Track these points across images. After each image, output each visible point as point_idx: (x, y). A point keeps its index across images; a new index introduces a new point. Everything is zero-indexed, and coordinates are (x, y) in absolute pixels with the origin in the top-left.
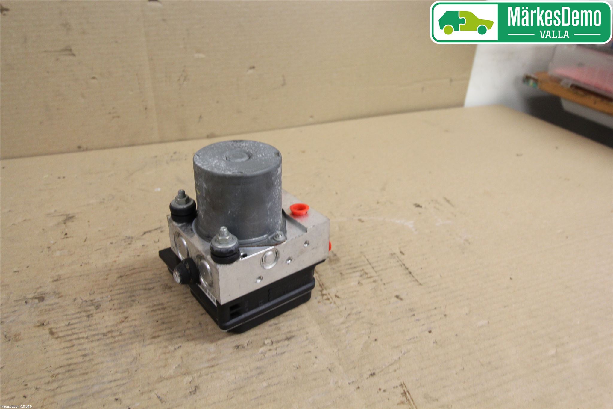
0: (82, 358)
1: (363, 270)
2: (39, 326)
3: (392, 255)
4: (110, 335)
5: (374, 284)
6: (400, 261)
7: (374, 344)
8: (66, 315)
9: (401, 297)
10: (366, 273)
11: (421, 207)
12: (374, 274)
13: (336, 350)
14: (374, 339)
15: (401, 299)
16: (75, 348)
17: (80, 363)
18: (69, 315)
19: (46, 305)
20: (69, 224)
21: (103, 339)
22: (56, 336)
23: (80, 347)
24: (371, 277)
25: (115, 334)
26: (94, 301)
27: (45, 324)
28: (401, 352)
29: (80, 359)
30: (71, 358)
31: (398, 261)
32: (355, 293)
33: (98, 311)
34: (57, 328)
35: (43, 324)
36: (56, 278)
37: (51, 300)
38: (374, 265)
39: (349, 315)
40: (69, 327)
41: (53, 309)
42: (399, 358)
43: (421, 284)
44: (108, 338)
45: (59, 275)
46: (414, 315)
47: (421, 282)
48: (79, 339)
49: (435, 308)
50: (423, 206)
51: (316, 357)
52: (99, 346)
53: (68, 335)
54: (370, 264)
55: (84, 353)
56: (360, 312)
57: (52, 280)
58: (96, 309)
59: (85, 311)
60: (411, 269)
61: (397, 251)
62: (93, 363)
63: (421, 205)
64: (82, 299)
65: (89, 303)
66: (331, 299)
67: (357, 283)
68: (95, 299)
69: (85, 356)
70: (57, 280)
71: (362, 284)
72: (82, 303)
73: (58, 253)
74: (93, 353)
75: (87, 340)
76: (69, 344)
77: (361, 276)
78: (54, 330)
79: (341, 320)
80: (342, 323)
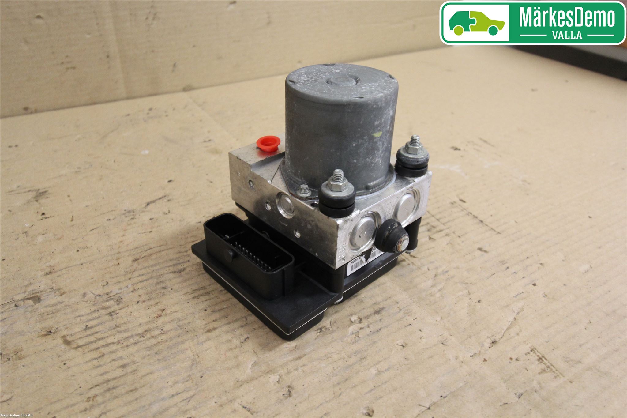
0: (121, 369)
1: (428, 223)
2: (45, 335)
3: (452, 203)
4: (148, 335)
5: (448, 238)
6: (465, 209)
7: (479, 306)
8: (79, 316)
9: (484, 249)
10: (434, 227)
11: (459, 150)
12: (442, 227)
13: (439, 319)
14: (477, 301)
15: (485, 252)
16: (107, 359)
17: (120, 377)
18: (82, 316)
19: (46, 307)
20: (43, 201)
21: (141, 341)
22: (75, 346)
23: (113, 356)
24: (441, 231)
25: (155, 333)
26: (112, 294)
27: (52, 331)
28: (514, 312)
29: (119, 372)
30: (106, 373)
31: (462, 210)
32: (431, 250)
33: (121, 306)
34: (71, 335)
35: (50, 332)
36: (48, 270)
37: (50, 300)
38: (438, 217)
39: (436, 276)
40: (89, 332)
41: (58, 311)
42: (515, 319)
43: (499, 233)
44: (148, 339)
45: (50, 266)
46: (508, 268)
47: (498, 230)
48: (107, 345)
49: (528, 258)
50: (462, 149)
51: (420, 330)
52: (138, 351)
53: (92, 342)
54: (433, 216)
55: (121, 363)
56: (447, 272)
57: (43, 273)
58: (118, 304)
59: (103, 308)
60: (481, 217)
61: (457, 199)
62: (140, 374)
63: (458, 148)
64: (94, 294)
65: (105, 297)
66: (407, 260)
67: (427, 239)
68: (111, 292)
69: (124, 366)
70: (50, 273)
71: (434, 240)
72: (95, 297)
73: (40, 239)
74: (134, 362)
75: (119, 346)
76: (95, 354)
77: (429, 230)
78: (68, 338)
79: (430, 283)
80: (432, 286)
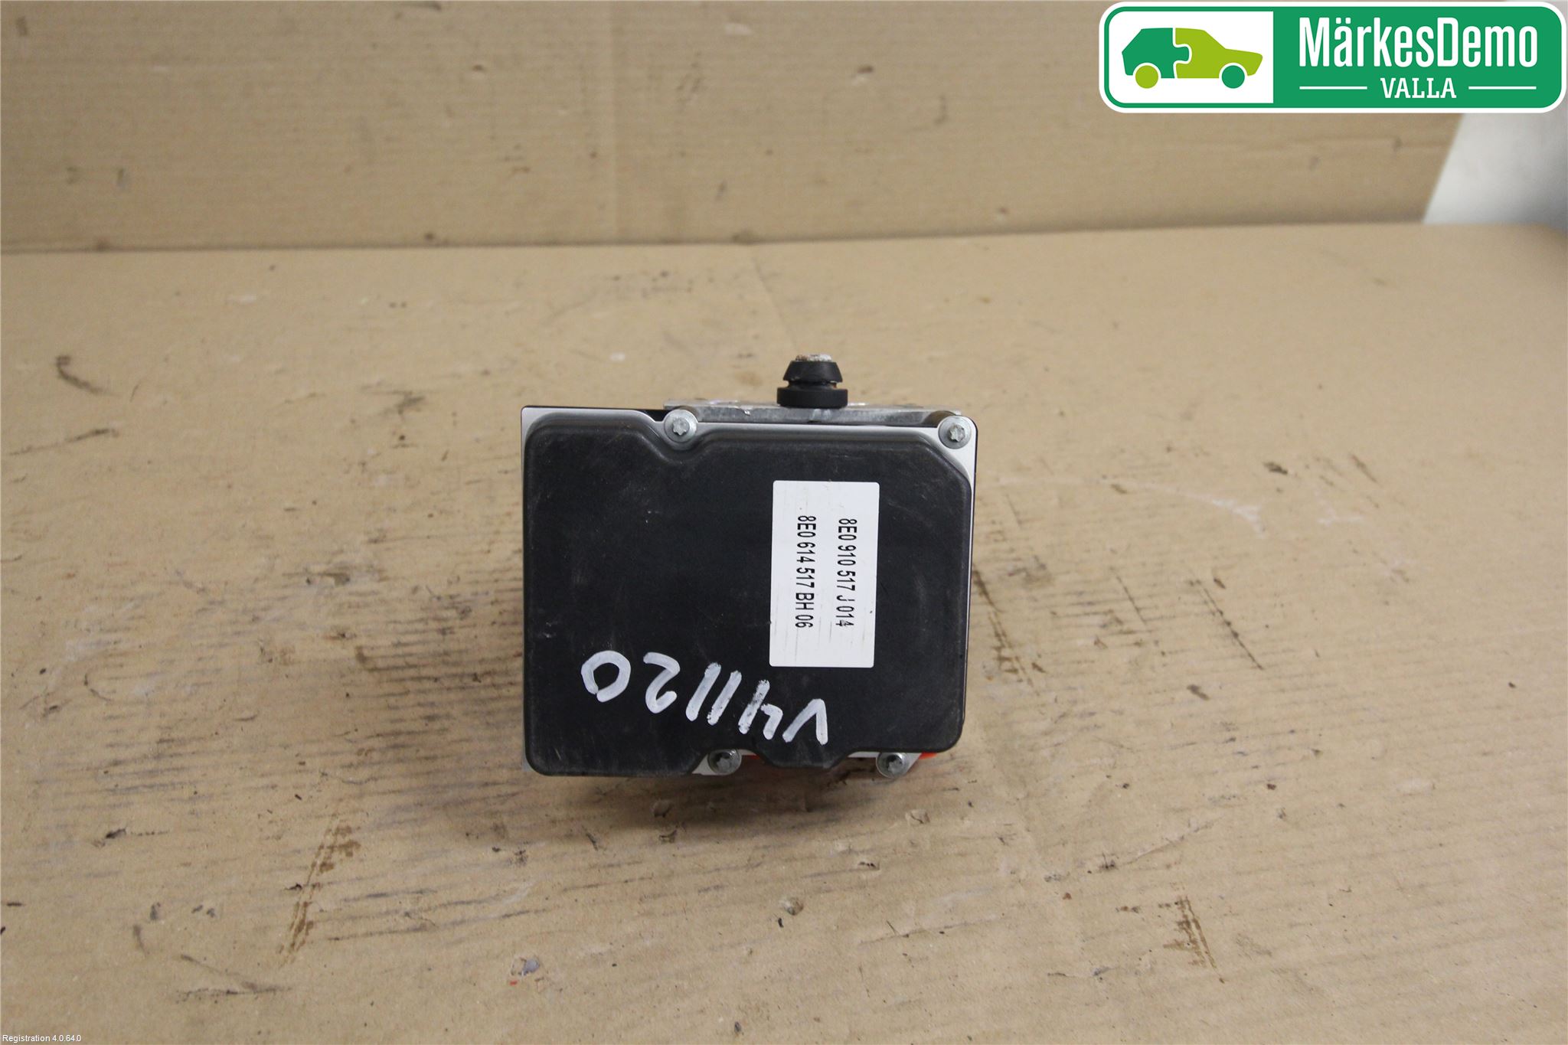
0: (424, 722)
1: (1111, 611)
2: (334, 638)
3: (1192, 584)
4: (488, 680)
5: (1136, 651)
6: (1213, 602)
7: (1120, 794)
8: (395, 622)
9: (1205, 690)
10: (1119, 622)
11: (1285, 472)
12: (1137, 625)
13: (1021, 796)
14: (1121, 783)
15: (1204, 697)
16: (410, 699)
17: (419, 733)
18: (400, 622)
19: (351, 594)
20: (410, 414)
21: (473, 687)
22: (370, 665)
23: (421, 698)
24: (1130, 632)
25: (499, 680)
26: (458, 599)
27: (347, 635)
28: (1189, 825)
29: (418, 726)
30: (401, 720)
31: (1206, 603)
32: (1084, 666)
33: (464, 623)
34: (372, 649)
35: (343, 636)
36: (375, 535)
37: (363, 584)
38: (1139, 604)
39: (1063, 716)
40: (400, 651)
41: (367, 605)
42: (1182, 838)
43: (1260, 667)
44: (486, 687)
45: (380, 530)
46: (1233, 740)
47: (1261, 661)
48: (420, 679)
49: (1292, 732)
50: (1291, 471)
51: (970, 804)
52: (461, 701)
53: (396, 668)
54: (1131, 599)
55: (429, 711)
56: (1092, 714)
57: (367, 538)
58: (462, 619)
59: (437, 619)
60: (1237, 626)
61: (1207, 577)
62: (449, 737)
63: (1284, 467)
64: (430, 591)
65: (446, 602)
66: (1021, 672)
67: (1091, 642)
68: (458, 595)
69: (431, 718)
70: (375, 541)
71: (1105, 647)
72: (430, 600)
73: (382, 480)
74: (448, 716)
75: (436, 685)
76: (397, 688)
77: (1104, 626)
78: (366, 653)
79: (1044, 725)
80: (1046, 733)
